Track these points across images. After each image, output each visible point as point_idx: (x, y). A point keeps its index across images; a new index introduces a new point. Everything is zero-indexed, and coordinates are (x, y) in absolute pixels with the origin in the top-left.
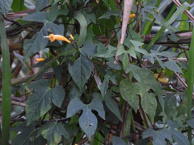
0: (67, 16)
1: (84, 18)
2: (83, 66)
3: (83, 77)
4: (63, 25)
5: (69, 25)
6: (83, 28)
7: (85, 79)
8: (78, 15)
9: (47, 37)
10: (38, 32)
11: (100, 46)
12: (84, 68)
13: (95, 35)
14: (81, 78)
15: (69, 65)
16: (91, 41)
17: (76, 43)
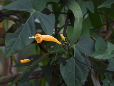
0: (59, 3)
1: (79, 8)
2: (78, 67)
3: (77, 80)
4: (54, 15)
5: (61, 15)
6: (78, 20)
7: (80, 83)
8: (72, 3)
9: (33, 37)
10: (23, 24)
11: (99, 41)
12: (80, 69)
13: (92, 28)
14: (76, 81)
15: (61, 65)
16: (88, 35)
17: (68, 44)
